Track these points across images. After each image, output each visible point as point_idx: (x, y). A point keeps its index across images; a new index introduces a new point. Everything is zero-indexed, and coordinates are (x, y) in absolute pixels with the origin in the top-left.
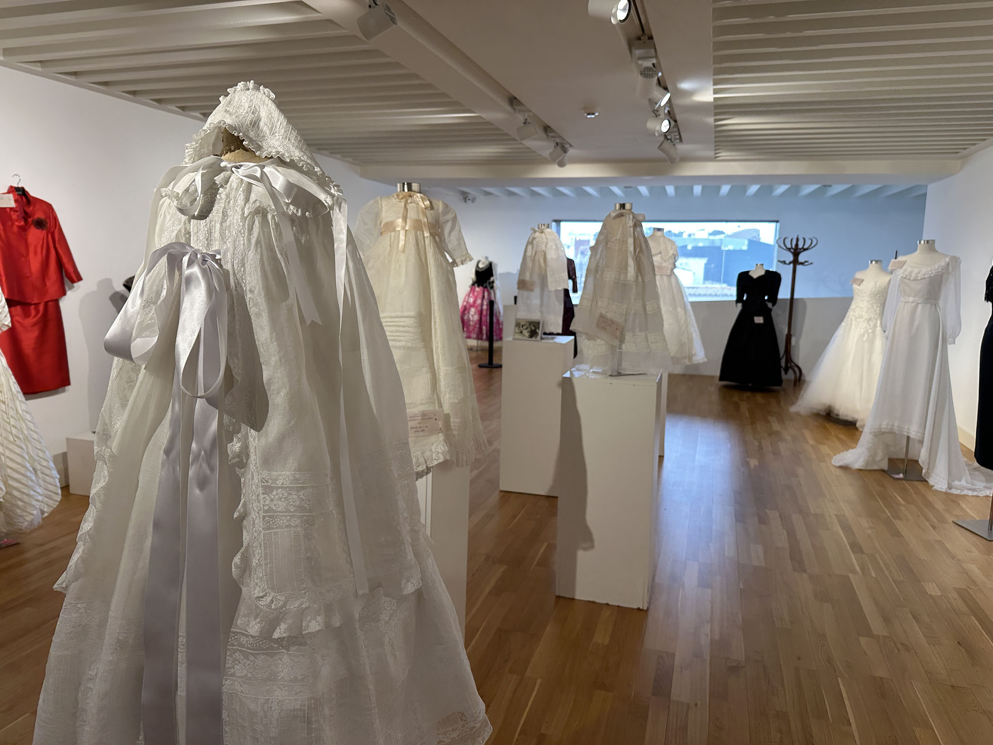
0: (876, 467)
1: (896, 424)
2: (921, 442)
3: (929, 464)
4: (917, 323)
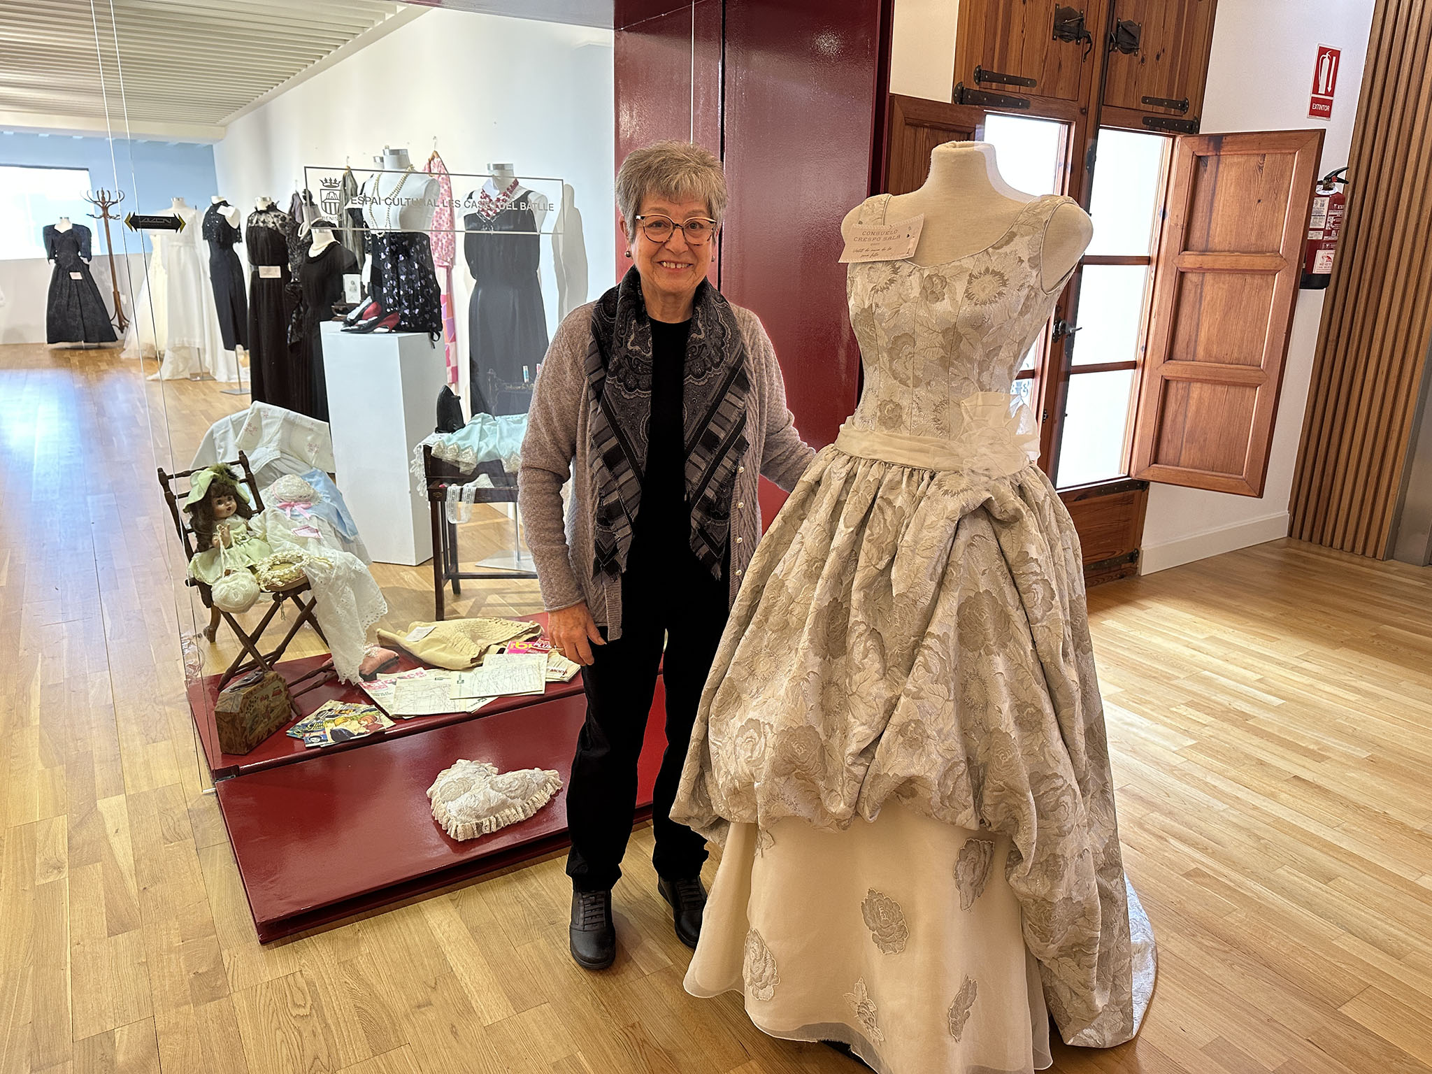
0: (181, 377)
1: (185, 339)
2: (205, 350)
3: (213, 365)
4: (182, 261)
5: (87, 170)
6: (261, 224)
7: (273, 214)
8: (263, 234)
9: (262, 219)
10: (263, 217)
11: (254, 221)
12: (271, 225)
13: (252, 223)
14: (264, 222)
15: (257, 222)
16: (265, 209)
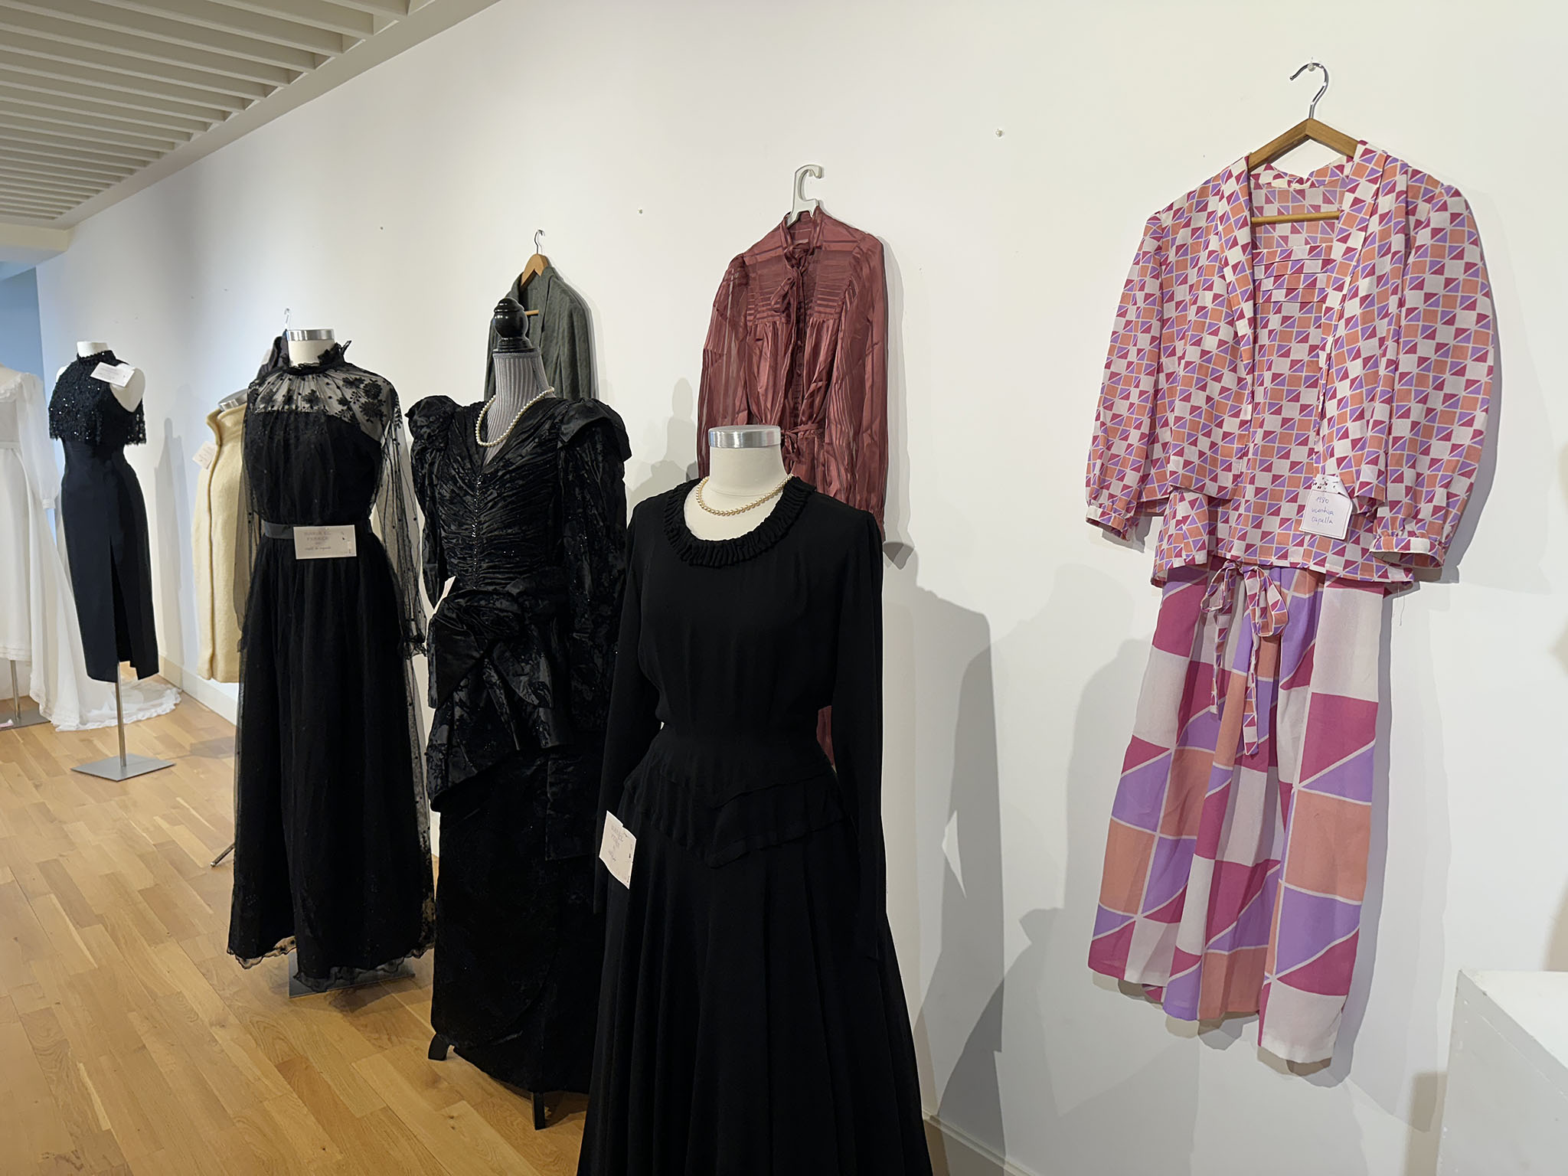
6: (303, 406)
7: (339, 377)
8: (310, 435)
9: (307, 392)
10: (308, 386)
11: (279, 397)
12: (335, 408)
13: (269, 399)
14: (312, 399)
15: (289, 399)
16: (312, 360)
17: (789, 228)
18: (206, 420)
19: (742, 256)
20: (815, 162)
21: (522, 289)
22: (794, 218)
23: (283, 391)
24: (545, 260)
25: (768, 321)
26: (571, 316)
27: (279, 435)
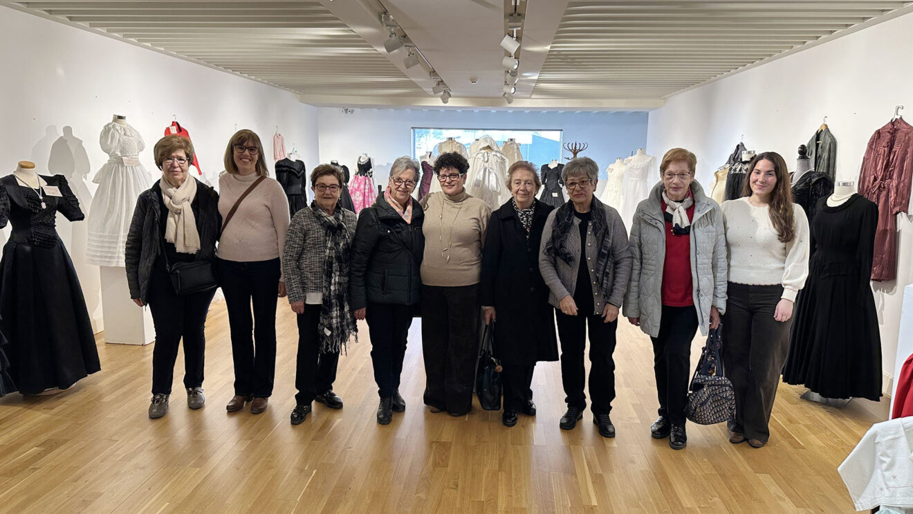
5: (561, 130)
9: (745, 168)
11: (738, 170)
13: (735, 170)
15: (740, 170)
16: (748, 159)
17: (892, 123)
18: (713, 174)
19: (879, 130)
20: (900, 105)
21: (818, 136)
22: (894, 120)
23: (739, 168)
24: (826, 126)
25: (883, 150)
26: (830, 144)
27: (737, 180)
